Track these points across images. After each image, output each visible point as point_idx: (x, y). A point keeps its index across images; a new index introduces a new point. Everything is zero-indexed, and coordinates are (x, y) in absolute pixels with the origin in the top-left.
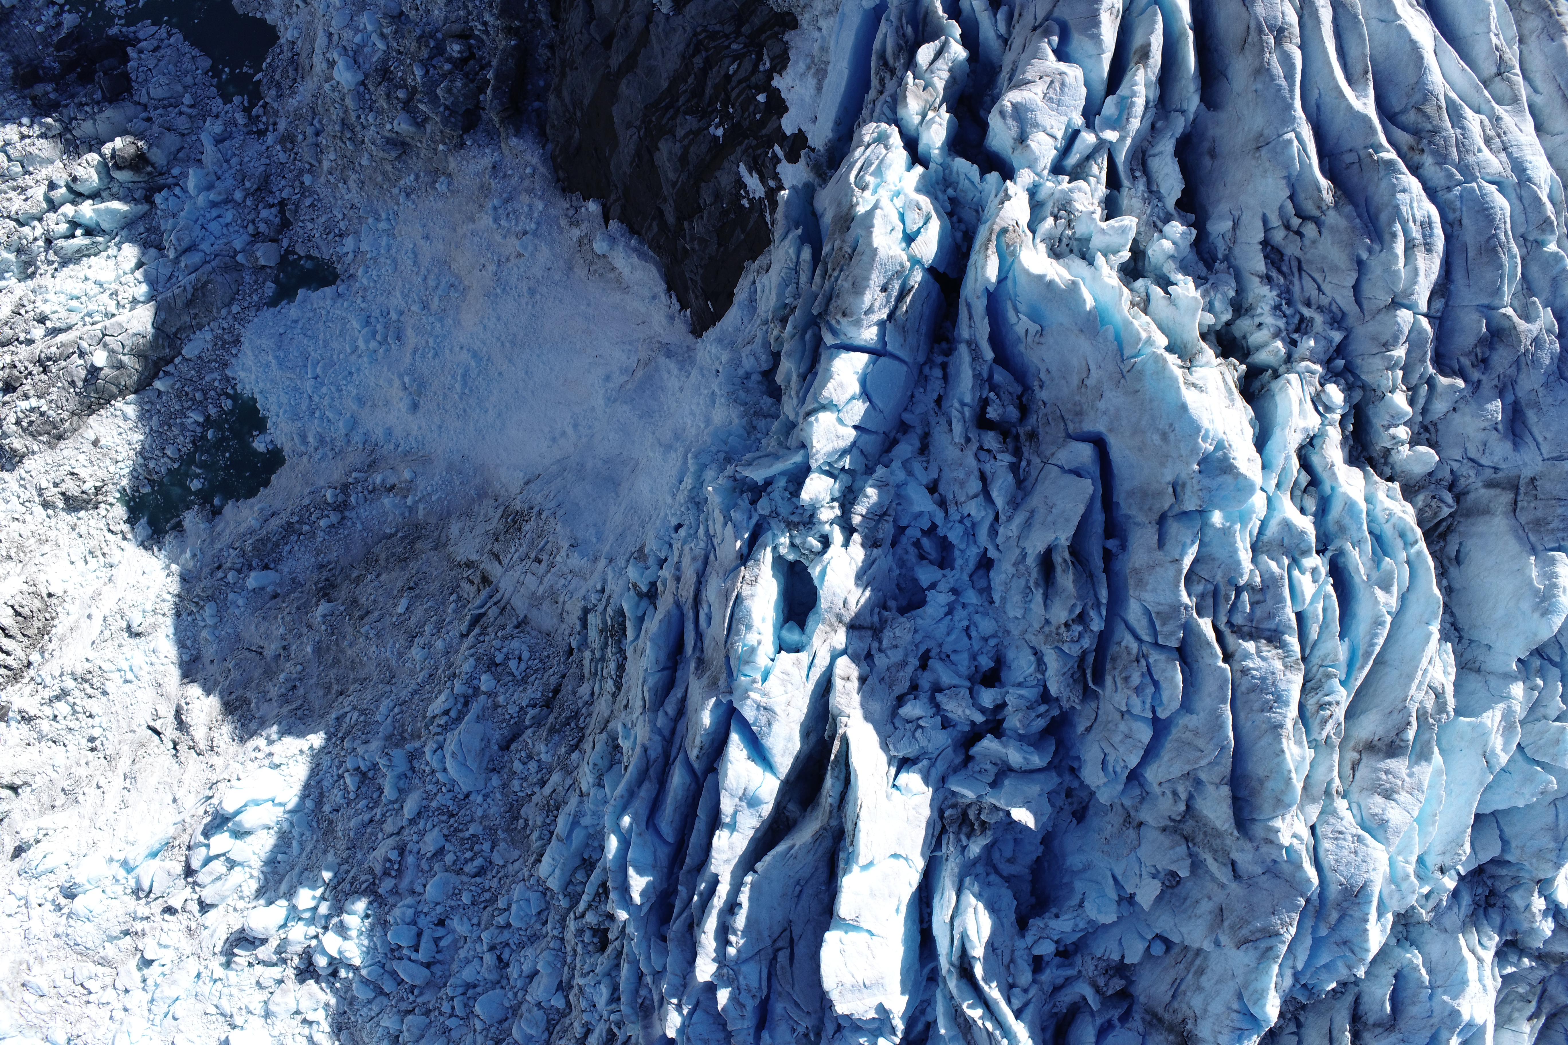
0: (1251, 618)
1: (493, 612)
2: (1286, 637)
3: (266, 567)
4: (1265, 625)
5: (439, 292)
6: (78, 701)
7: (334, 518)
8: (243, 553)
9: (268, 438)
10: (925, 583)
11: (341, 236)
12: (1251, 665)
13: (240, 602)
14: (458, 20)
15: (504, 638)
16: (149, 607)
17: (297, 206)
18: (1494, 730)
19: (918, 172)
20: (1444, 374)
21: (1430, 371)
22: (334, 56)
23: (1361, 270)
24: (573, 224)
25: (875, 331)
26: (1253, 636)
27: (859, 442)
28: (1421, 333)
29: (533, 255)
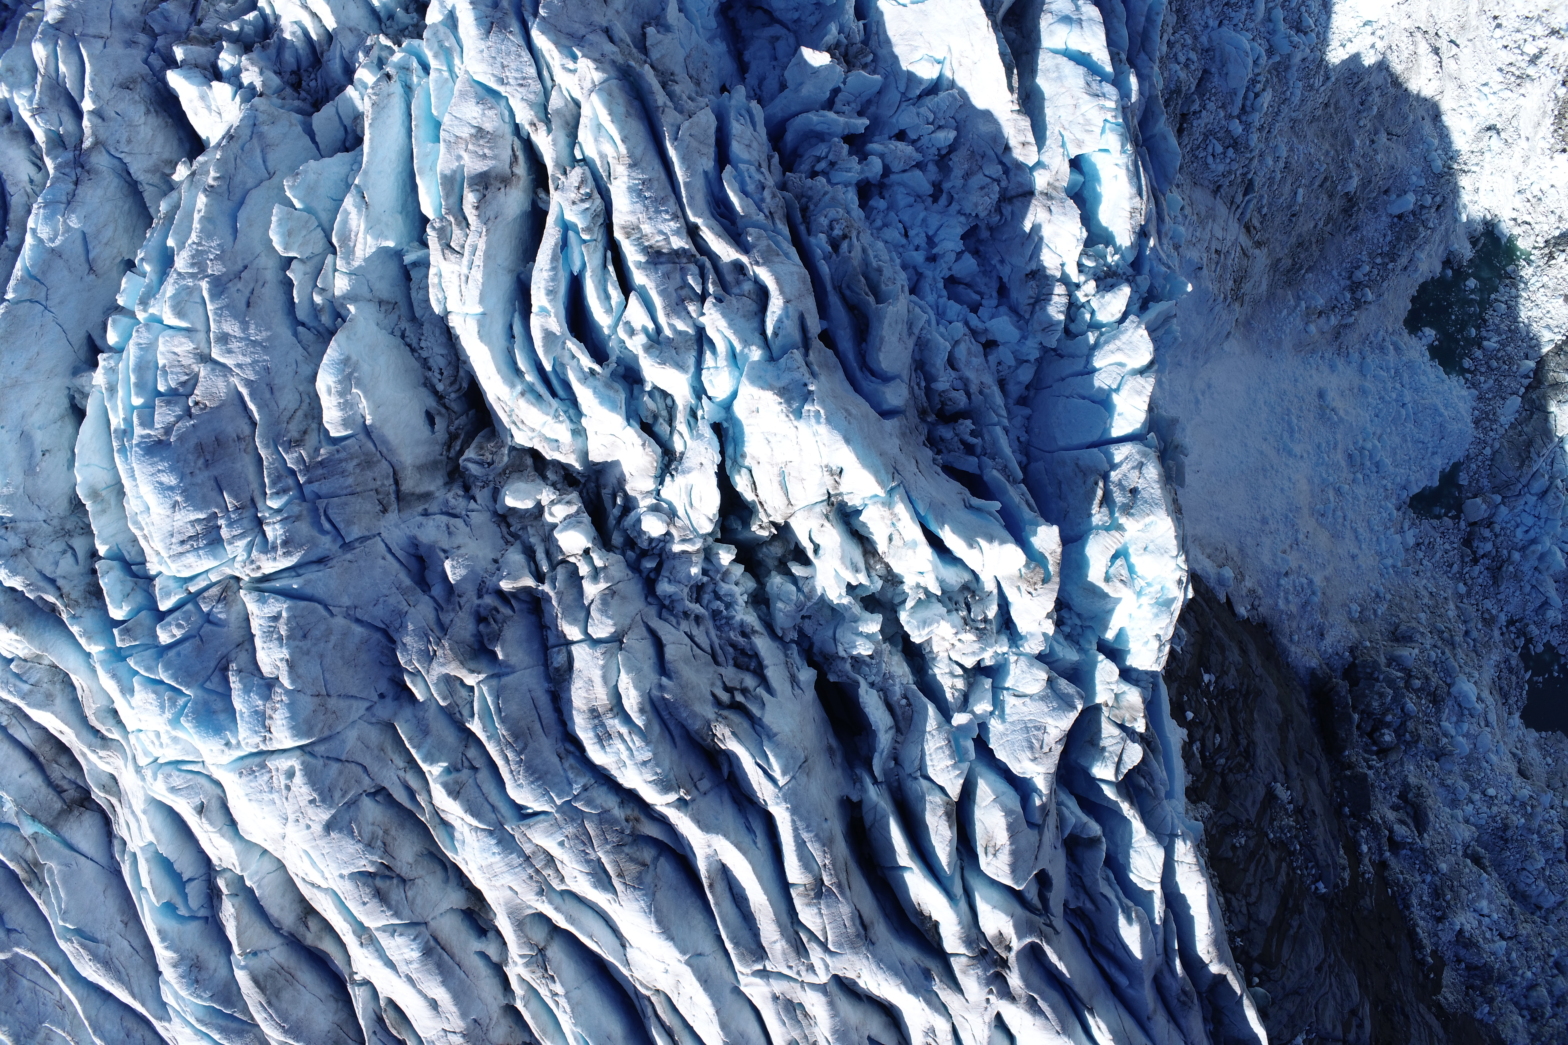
0: (684, 272)
1: (1239, 198)
2: (642, 258)
3: (1400, 217)
4: (669, 267)
5: (1332, 505)
6: (1520, 58)
7: (1359, 275)
8: (1424, 224)
9: (1424, 341)
10: (967, 256)
11: (1418, 545)
12: (672, 223)
13: (1414, 178)
14: (1393, 765)
15: (1230, 172)
16: (1487, 155)
17: (1463, 561)
18: (361, 235)
19: (1110, 635)
20: (527, 590)
21: (546, 588)
22: (1479, 707)
23: (662, 667)
24: (1252, 591)
25: (1117, 459)
26: (677, 255)
27: (1082, 362)
28: (574, 622)
29: (1275, 555)
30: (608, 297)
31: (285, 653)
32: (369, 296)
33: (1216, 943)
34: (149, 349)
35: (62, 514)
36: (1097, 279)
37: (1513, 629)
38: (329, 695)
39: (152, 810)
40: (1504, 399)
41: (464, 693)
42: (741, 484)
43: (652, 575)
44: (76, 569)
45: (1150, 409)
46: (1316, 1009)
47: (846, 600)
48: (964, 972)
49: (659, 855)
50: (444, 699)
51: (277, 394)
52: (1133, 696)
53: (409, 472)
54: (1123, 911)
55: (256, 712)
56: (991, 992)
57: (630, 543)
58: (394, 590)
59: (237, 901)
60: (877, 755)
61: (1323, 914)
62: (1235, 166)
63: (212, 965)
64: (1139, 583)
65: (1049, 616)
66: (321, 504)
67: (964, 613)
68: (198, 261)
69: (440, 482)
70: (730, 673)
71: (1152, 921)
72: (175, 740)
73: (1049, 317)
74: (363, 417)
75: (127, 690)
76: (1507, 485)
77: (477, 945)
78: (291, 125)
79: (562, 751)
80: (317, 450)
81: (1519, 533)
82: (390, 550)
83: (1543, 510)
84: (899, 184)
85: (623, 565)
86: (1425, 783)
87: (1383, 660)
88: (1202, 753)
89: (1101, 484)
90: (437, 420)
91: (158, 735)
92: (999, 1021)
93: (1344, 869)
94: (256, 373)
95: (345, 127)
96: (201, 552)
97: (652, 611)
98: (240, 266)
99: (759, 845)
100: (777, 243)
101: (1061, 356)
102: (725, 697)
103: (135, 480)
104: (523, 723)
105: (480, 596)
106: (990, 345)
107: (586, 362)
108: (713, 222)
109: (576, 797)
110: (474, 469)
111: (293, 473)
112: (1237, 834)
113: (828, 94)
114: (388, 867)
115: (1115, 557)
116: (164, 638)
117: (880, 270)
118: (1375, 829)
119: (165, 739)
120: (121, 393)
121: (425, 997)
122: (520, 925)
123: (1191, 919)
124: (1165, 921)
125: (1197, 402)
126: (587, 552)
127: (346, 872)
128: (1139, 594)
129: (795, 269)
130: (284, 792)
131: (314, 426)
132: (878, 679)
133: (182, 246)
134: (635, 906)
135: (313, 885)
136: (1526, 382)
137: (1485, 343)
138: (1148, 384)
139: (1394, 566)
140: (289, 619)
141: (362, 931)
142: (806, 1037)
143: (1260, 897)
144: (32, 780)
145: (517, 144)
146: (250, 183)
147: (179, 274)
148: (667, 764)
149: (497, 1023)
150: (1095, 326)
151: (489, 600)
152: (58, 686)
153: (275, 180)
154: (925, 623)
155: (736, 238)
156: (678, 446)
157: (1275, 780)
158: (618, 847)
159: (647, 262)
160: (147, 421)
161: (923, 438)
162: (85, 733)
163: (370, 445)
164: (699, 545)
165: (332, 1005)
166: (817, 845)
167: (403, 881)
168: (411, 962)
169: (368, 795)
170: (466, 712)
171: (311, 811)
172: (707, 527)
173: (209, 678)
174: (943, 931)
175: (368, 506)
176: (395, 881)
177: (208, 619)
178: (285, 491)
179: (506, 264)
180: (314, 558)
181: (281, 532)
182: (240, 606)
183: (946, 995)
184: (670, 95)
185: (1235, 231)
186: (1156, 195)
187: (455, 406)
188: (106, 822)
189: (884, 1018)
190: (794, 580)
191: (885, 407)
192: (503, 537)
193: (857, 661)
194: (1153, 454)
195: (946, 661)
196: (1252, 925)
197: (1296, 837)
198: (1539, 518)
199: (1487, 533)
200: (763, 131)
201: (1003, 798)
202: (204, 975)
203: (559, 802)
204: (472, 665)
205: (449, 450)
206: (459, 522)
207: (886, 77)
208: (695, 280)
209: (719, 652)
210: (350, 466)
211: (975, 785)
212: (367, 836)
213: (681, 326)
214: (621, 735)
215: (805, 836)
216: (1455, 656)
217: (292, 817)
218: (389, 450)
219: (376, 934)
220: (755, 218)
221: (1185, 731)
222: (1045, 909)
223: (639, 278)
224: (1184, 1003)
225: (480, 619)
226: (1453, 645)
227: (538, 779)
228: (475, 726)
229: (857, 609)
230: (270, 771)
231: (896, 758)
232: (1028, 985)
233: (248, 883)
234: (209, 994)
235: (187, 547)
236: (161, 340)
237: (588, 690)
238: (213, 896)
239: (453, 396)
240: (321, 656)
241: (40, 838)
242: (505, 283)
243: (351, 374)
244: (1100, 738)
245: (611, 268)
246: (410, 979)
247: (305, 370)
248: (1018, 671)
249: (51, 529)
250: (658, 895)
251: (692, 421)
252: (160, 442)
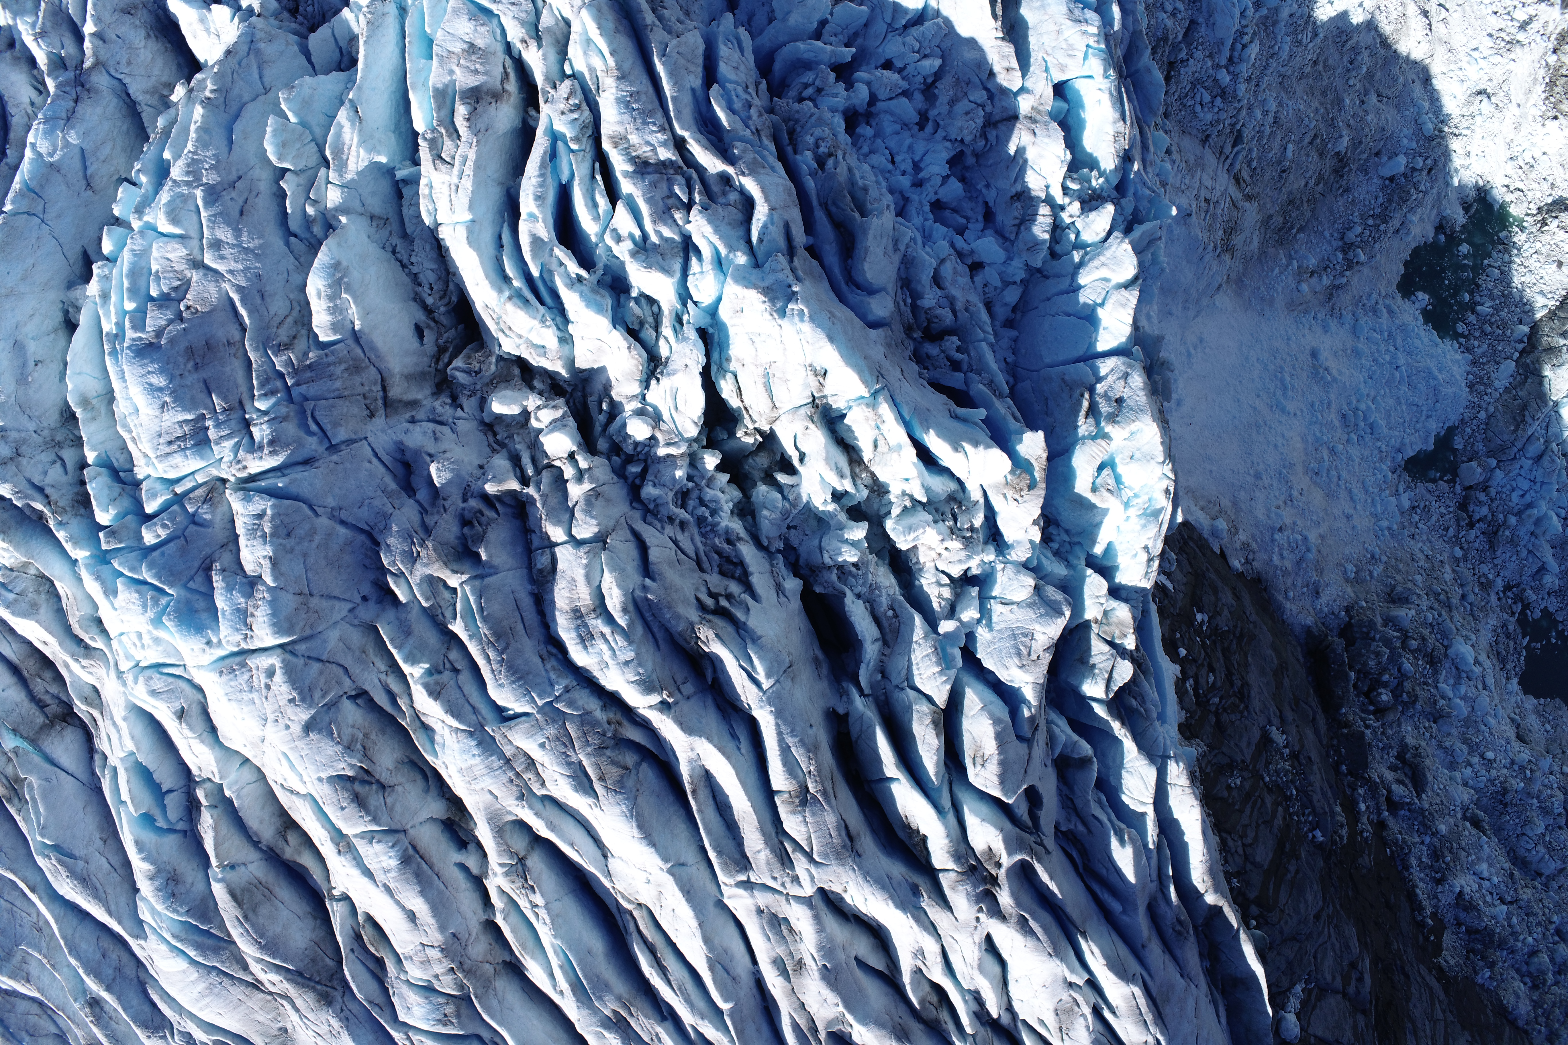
0: (670, 183)
1: (1228, 149)
2: (630, 168)
3: (1392, 179)
4: (656, 176)
5: (1326, 464)
6: (1510, 24)
7: (1351, 236)
8: (1415, 186)
9: (1417, 305)
10: (953, 180)
11: (1414, 508)
12: (659, 135)
13: (1405, 141)
14: (1391, 725)
15: (1218, 122)
16: (1478, 119)
17: (1458, 525)
18: (354, 148)
19: (1098, 550)
20: (512, 493)
21: (531, 491)
22: (1477, 670)
23: (646, 568)
24: (1246, 545)
25: (1103, 372)
26: (664, 165)
27: (1068, 281)
28: (558, 523)
29: (1269, 510)
30: (595, 205)
31: (268, 551)
32: (361, 210)
33: (1211, 871)
34: (143, 255)
35: (53, 425)
36: (1083, 202)
37: (1509, 594)
38: (311, 595)
39: (133, 717)
40: (1498, 363)
41: (447, 595)
42: (726, 390)
43: (637, 481)
44: (64, 479)
45: (1136, 326)
46: (1315, 957)
47: (831, 507)
48: (953, 888)
49: (642, 760)
50: (427, 600)
51: (268, 300)
52: (1123, 612)
53: (397, 379)
54: (1116, 834)
55: (238, 610)
56: (980, 910)
57: (616, 449)
58: (379, 493)
59: (215, 812)
60: (863, 666)
61: (1321, 863)
62: (1223, 115)
63: (189, 880)
64: (1127, 493)
65: (1035, 522)
66: (309, 406)
67: (951, 523)
68: (194, 170)
69: (428, 391)
70: (715, 580)
71: (1145, 845)
72: (157, 640)
73: (1034, 237)
74: (353, 323)
75: (110, 592)
76: (1503, 449)
77: (457, 857)
78: (288, 44)
79: (544, 653)
80: (306, 354)
81: (1515, 497)
82: (376, 455)
83: (1539, 474)
84: (886, 112)
85: (608, 469)
86: (1423, 743)
87: (1379, 621)
88: (1195, 690)
89: (1087, 396)
90: (426, 333)
91: (140, 635)
92: (989, 944)
93: (1342, 826)
94: (248, 279)
95: (341, 49)
96: (188, 452)
97: (637, 515)
98: (234, 176)
99: (743, 751)
100: (763, 157)
101: (1047, 277)
102: (709, 602)
103: (125, 381)
104: (505, 623)
105: (465, 500)
106: (976, 267)
107: (573, 268)
108: (699, 136)
109: (557, 698)
110: (461, 377)
111: (281, 376)
112: (1232, 775)
113: (815, 25)
114: (367, 772)
115: (1101, 468)
116: (149, 538)
117: (865, 189)
118: (1373, 788)
119: (146, 640)
120: (114, 298)
121: (403, 908)
122: (499, 831)
123: (1185, 846)
124: (1159, 847)
125: (1189, 355)
126: (571, 456)
127: (324, 775)
128: (1127, 505)
129: (781, 181)
130: (264, 691)
131: (304, 332)
132: (864, 590)
133: (177, 157)
134: (617, 810)
135: (292, 792)
136: (1520, 346)
137: (1479, 308)
138: (1132, 297)
139: (1389, 529)
140: (273, 516)
141: (340, 838)
142: (791, 954)
143: (1256, 838)
144: (15, 694)
145: (509, 62)
146: (246, 97)
147: (175, 181)
148: (650, 665)
149: (477, 939)
150: (1079, 245)
151: (473, 503)
152: (43, 596)
153: (271, 95)
154: (910, 529)
155: (723, 152)
156: (664, 351)
157: (1270, 723)
158: (600, 749)
159: (634, 172)
160: (139, 323)
161: (908, 353)
162: (68, 642)
163: (359, 351)
164: (683, 449)
165: (310, 922)
166: (802, 751)
167: (383, 787)
168: (389, 871)
169: (349, 698)
170: (448, 614)
171: (290, 710)
172: (692, 431)
173: (192, 578)
174: (932, 845)
175: (355, 410)
176: (374, 787)
177: (194, 520)
178: (273, 393)
179: (497, 175)
180: (300, 459)
181: (268, 432)
182: (226, 508)
183: (935, 913)
184: (660, 18)
185: (1224, 181)
186: (1140, 123)
187: (444, 320)
188: (88, 737)
189: (872, 940)
190: (779, 487)
191: (871, 318)
192: (489, 445)
193: (842, 569)
194: (1138, 366)
195: (933, 571)
196: (1249, 866)
197: (1293, 782)
198: (1535, 482)
199: (1482, 497)
200: (751, 58)
201: (991, 707)
202: (181, 889)
203: (540, 703)
204: (455, 567)
205: (437, 362)
206: (446, 429)
207: (873, 10)
208: (681, 190)
209: (704, 558)
210: (339, 370)
211: (962, 695)
212: (346, 739)
213: (667, 233)
214: (603, 635)
215: (790, 740)
216: (1451, 618)
217: (271, 717)
218: (377, 357)
219: (354, 840)
220: (742, 133)
221: (1178, 668)
222: (1035, 828)
223: (626, 186)
224: (1179, 933)
225: (465, 522)
226: (1449, 607)
227: (519, 679)
228: (457, 627)
229: (842, 517)
230: (250, 670)
231: (883, 670)
232: (1019, 904)
233: (227, 793)
234: (185, 908)
235: (175, 447)
236: (155, 246)
237: (571, 590)
238: (192, 807)
239: (442, 309)
240: (305, 555)
241: (21, 752)
242: (494, 195)
243: (341, 279)
244: (1090, 656)
245: (599, 177)
246: (388, 889)
247: (296, 279)
248: (1005, 579)
249: (41, 439)
250: (639, 800)
251: (678, 326)
252: (151, 344)
